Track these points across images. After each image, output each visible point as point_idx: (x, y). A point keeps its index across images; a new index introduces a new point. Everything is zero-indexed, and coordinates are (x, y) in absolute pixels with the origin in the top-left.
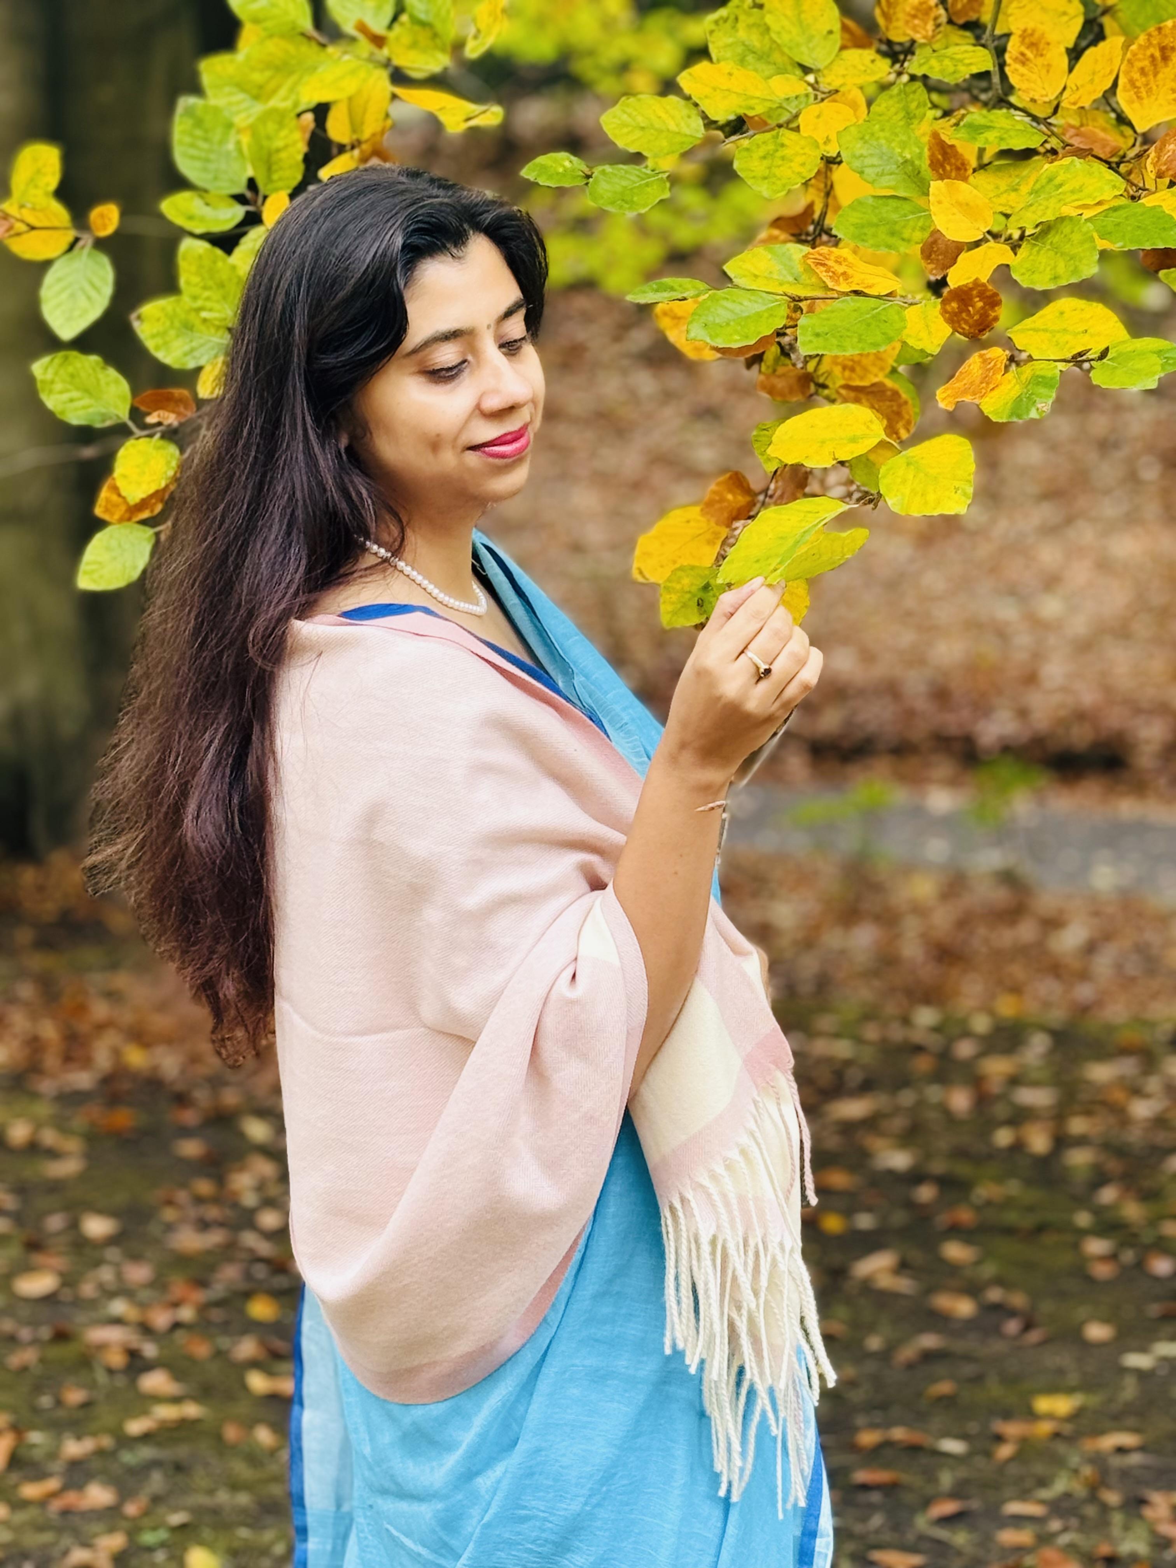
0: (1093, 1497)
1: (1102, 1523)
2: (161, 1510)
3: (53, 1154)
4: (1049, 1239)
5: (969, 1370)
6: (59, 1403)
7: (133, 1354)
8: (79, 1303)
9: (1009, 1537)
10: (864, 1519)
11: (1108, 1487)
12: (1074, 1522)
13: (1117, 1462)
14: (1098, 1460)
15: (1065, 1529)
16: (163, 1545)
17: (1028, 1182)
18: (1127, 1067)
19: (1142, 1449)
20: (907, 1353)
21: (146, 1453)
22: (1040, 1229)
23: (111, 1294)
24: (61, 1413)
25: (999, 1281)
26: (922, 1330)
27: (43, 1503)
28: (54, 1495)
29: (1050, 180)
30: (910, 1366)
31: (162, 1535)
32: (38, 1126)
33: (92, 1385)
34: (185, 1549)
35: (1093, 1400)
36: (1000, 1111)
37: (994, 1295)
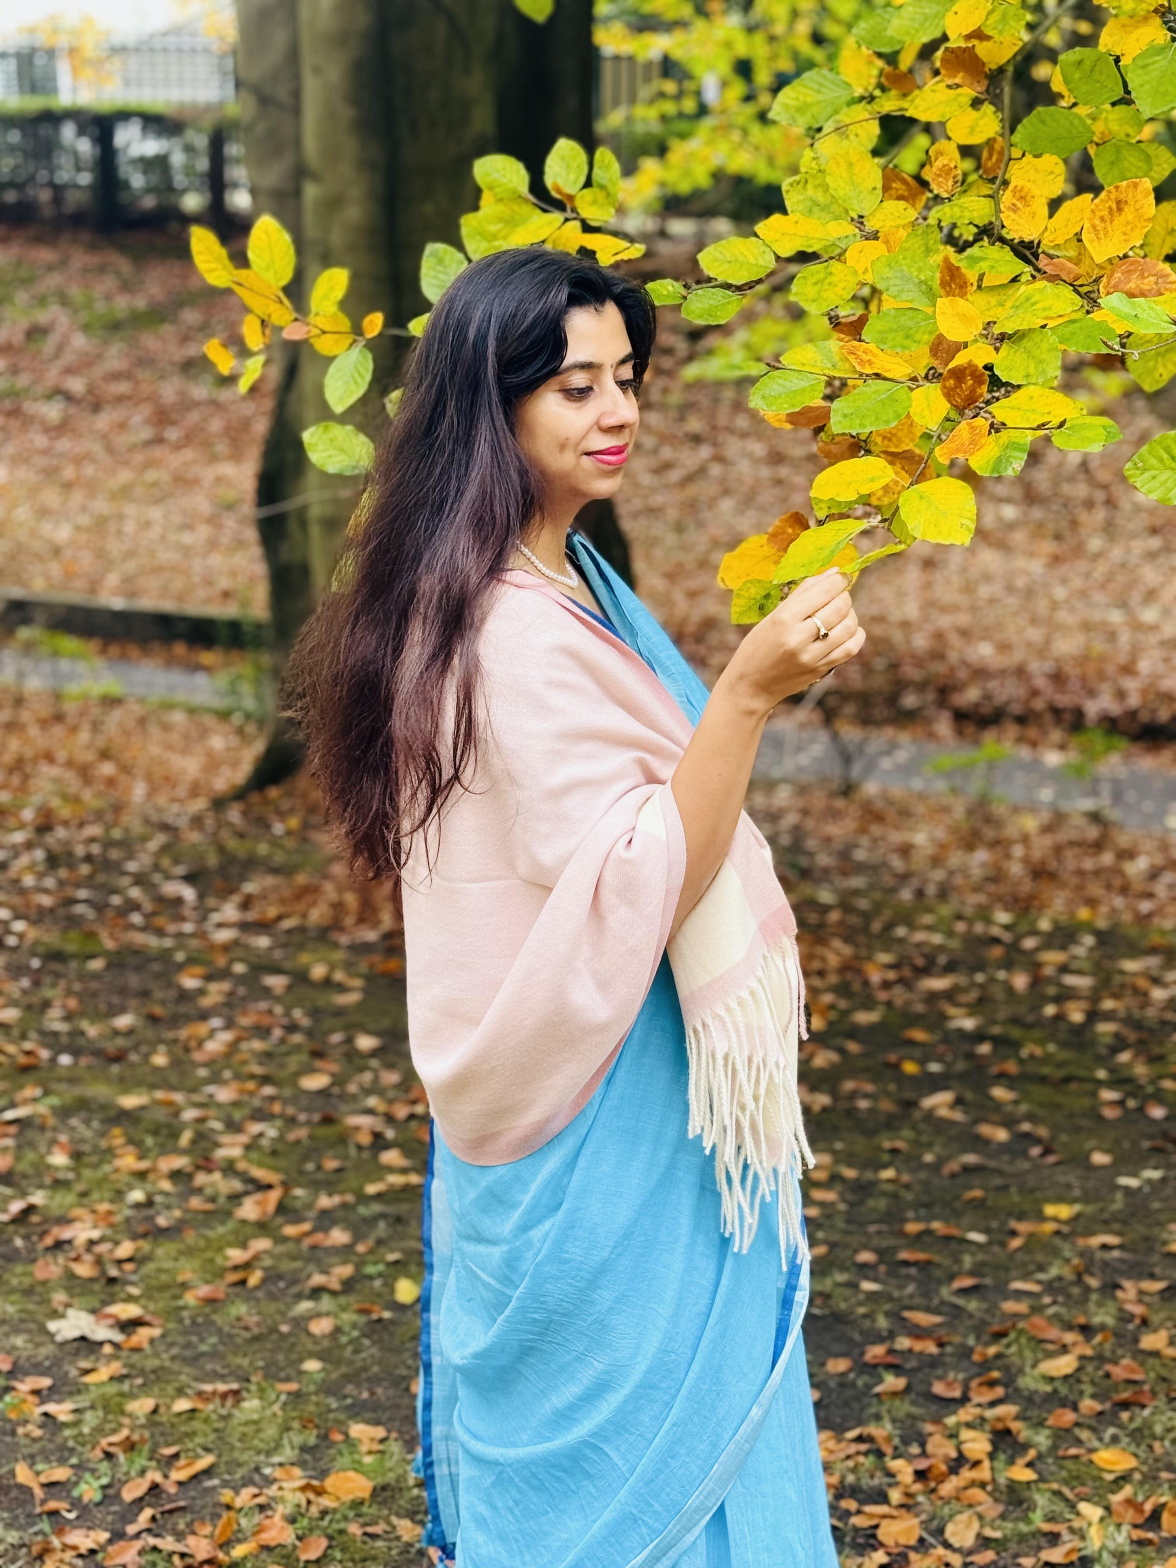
0: (1079, 1279)
1: (1084, 1299)
2: (382, 1250)
3: (342, 988)
4: (1073, 1086)
5: (998, 1181)
6: (319, 1168)
7: (377, 1136)
8: (344, 1097)
9: (1010, 1306)
10: (902, 1287)
11: (1092, 1274)
12: (1060, 1299)
13: (1099, 1255)
14: (1086, 1254)
15: (1055, 1303)
16: (380, 1275)
17: (1064, 1045)
18: (1153, 962)
19: (1121, 1247)
20: (953, 1166)
21: (377, 1208)
22: (1067, 1080)
23: (368, 1092)
24: (320, 1176)
25: (1030, 1117)
26: (965, 1151)
27: (298, 1239)
28: (306, 1234)
29: (1027, 299)
30: (953, 1176)
31: (381, 1267)
32: (332, 968)
33: (346, 1157)
34: (395, 1279)
35: (1089, 1209)
36: (1051, 991)
37: (1026, 1127)
